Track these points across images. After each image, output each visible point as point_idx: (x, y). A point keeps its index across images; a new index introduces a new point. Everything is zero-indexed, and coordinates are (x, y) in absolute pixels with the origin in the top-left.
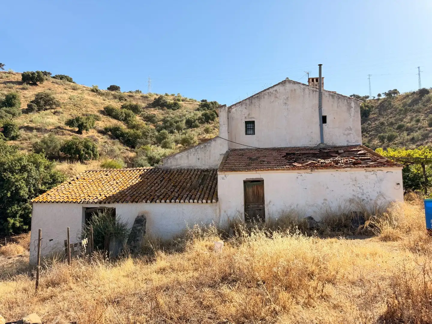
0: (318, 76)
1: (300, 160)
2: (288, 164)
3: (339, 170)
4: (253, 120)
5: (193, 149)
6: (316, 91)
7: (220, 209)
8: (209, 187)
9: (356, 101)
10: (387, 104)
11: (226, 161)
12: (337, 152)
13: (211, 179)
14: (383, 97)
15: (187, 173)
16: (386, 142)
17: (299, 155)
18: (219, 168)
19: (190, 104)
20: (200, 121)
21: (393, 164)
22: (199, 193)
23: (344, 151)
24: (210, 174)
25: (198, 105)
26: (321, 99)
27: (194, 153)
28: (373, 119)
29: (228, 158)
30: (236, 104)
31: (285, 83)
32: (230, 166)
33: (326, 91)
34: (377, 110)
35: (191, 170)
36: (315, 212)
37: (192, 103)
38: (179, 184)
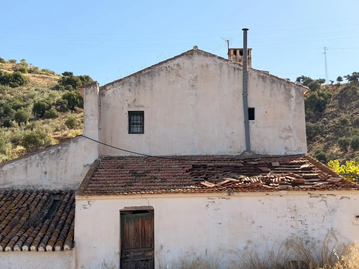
0: (242, 47)
1: (213, 177)
2: (194, 183)
3: (270, 193)
4: (141, 109)
5: (37, 155)
6: (238, 69)
7: (77, 261)
8: (60, 222)
9: (298, 87)
10: (350, 93)
11: (93, 176)
12: (270, 166)
13: (65, 208)
14: (345, 81)
15: (22, 197)
16: (350, 151)
17: (212, 168)
18: (79, 189)
19: (43, 78)
20: (59, 107)
21: (350, 185)
22: (40, 234)
23: (280, 164)
24: (65, 200)
25: (57, 80)
26: (247, 82)
27: (37, 162)
28: (330, 115)
29: (97, 172)
30: (112, 83)
31: (192, 54)
32: (98, 185)
33: (254, 70)
34: (336, 101)
35: (31, 192)
36: (233, 262)
37: (46, 76)
38: (6, 217)
